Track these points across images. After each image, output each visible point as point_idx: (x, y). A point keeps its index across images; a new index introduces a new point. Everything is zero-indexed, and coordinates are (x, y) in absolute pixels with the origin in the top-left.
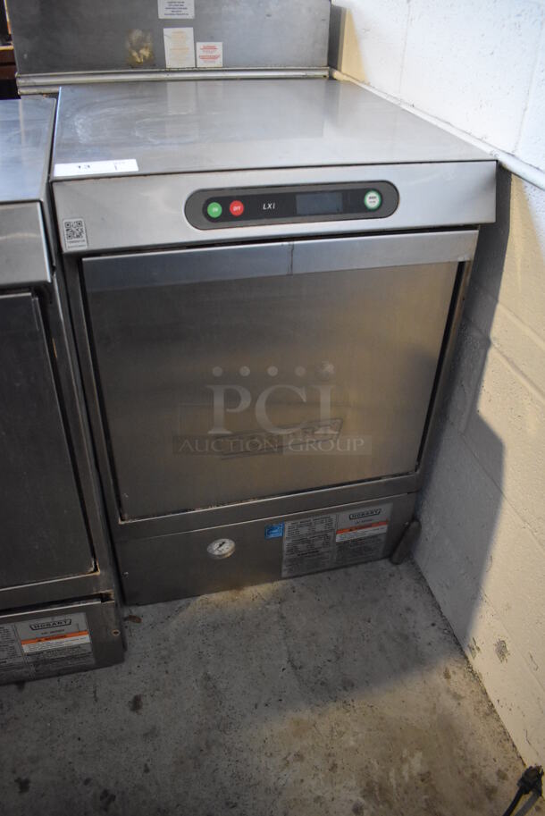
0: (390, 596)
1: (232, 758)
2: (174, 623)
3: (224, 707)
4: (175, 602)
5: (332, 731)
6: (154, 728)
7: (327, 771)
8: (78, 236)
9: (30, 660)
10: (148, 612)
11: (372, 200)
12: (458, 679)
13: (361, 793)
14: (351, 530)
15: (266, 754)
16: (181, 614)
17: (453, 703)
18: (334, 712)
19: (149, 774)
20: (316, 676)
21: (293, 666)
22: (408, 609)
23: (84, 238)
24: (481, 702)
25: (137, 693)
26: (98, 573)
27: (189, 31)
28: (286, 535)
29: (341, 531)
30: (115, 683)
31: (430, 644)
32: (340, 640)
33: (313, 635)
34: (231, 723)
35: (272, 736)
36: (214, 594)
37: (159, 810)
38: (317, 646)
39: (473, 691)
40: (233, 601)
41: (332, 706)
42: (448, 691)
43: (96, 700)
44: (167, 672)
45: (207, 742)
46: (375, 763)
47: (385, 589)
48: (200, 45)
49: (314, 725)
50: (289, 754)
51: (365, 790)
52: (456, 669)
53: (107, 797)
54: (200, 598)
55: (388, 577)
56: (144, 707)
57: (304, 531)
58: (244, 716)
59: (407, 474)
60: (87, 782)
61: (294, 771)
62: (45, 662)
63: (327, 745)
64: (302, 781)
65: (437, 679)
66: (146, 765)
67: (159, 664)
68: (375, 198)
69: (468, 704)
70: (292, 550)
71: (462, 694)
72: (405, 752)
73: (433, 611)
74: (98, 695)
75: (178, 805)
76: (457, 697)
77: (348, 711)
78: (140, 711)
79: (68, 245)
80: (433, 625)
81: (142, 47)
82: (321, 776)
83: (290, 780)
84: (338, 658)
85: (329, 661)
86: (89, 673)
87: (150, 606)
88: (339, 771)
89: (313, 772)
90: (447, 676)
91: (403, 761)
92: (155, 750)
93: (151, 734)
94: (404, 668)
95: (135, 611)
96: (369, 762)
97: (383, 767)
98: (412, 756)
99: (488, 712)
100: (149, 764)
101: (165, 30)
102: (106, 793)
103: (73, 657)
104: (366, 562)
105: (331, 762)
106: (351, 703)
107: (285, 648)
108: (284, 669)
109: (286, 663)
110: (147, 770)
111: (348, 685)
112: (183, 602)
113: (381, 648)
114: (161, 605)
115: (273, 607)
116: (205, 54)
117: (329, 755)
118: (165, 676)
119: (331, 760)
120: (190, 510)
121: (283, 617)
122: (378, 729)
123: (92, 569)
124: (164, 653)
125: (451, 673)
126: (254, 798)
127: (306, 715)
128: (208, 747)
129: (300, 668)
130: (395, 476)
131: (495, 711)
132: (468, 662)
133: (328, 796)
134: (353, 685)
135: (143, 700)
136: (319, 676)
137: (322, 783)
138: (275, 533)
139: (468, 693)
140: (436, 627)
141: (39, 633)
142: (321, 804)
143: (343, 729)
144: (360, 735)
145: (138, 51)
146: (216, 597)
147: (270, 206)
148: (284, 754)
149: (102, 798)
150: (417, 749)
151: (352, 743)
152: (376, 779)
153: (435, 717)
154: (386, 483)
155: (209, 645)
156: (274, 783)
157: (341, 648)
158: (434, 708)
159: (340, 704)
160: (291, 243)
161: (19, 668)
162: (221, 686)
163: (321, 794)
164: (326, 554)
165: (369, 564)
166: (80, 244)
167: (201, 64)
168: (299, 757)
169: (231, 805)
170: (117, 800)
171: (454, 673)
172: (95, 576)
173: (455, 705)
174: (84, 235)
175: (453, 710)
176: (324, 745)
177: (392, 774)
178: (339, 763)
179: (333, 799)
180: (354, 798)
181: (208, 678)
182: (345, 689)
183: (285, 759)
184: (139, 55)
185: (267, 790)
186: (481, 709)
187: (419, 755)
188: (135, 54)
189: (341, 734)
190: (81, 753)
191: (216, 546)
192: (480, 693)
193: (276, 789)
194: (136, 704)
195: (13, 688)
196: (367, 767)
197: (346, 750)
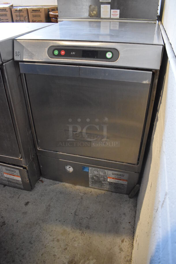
0: (121, 207)
1: (40, 230)
2: (51, 187)
3: (48, 216)
4: (55, 181)
5: (73, 238)
6: (27, 212)
7: (63, 249)
8: (18, 56)
9: (6, 179)
10: (46, 181)
11: (109, 55)
12: (126, 245)
13: (68, 261)
14: (113, 179)
15: (50, 235)
16: (55, 185)
17: (119, 251)
18: (77, 234)
19: (17, 223)
20: (80, 220)
21: (75, 214)
22: (125, 214)
23: (20, 57)
24: (128, 256)
25: (29, 201)
26: (22, 159)
27: (109, 6)
28: (90, 172)
29: (110, 177)
30: (26, 195)
31: (124, 228)
32: (95, 213)
33: (88, 208)
34: (46, 221)
35: (55, 230)
36: (67, 184)
37: (13, 234)
38: (86, 211)
39: (128, 251)
40: (71, 188)
41: (78, 231)
42: (119, 246)
43: (18, 198)
44: (40, 199)
45: (37, 223)
46: (79, 255)
47: (121, 204)
48: (112, 10)
49: (69, 234)
50: (56, 238)
51: (70, 261)
52: (127, 241)
53: (4, 223)
54: (63, 183)
55: (125, 201)
56: (28, 205)
57: (96, 173)
58: (51, 221)
59: (134, 164)
60: (2, 217)
61: (54, 244)
62: (10, 182)
63: (68, 242)
64: (54, 248)
65: (118, 240)
66: (18, 221)
67: (40, 196)
68: (110, 54)
69: (123, 254)
70: (92, 178)
71: (124, 250)
72: (91, 257)
73: (133, 218)
74: (20, 197)
75: (18, 235)
76: (121, 250)
77: (82, 235)
78: (27, 206)
79: (16, 58)
80: (130, 223)
81: (94, 11)
82: (60, 249)
83: (51, 246)
84: (90, 218)
85: (87, 218)
86: (21, 190)
87: (48, 180)
88: (66, 251)
89: (59, 247)
90: (122, 241)
91: (88, 259)
92: (23, 218)
93: (25, 213)
94: (110, 232)
95: (44, 179)
96: (77, 254)
97: (80, 258)
98: (92, 260)
99: (129, 260)
100: (19, 221)
101: (101, 5)
102: (4, 222)
103: (17, 183)
104: (120, 193)
105: (66, 247)
106: (85, 233)
107: (76, 208)
108: (72, 213)
109: (73, 212)
110: (17, 222)
111: (88, 227)
112: (57, 182)
113: (106, 222)
114: (51, 180)
115: (81, 194)
116: (113, 14)
117: (67, 245)
118: (39, 200)
119: (66, 246)
120: (59, 152)
121: (82, 198)
122: (87, 245)
123: (20, 157)
124: (43, 194)
125: (124, 241)
126: (38, 245)
127: (68, 229)
128: (36, 224)
129: (77, 215)
130: (128, 163)
131: (131, 261)
132: (133, 240)
133: (58, 256)
134: (89, 229)
135: (29, 204)
136: (81, 221)
137: (59, 251)
138: (86, 170)
139: (126, 251)
140: (130, 224)
141: (8, 172)
142: (54, 257)
143: (77, 240)
144: (80, 244)
145: (93, 12)
146: (67, 185)
147: (73, 53)
148: (55, 237)
149: (2, 223)
150: (95, 259)
151: (76, 245)
152: (76, 259)
153: (108, 252)
154: (125, 165)
155: (56, 197)
156: (46, 244)
157: (93, 216)
158: (111, 249)
159: (81, 232)
160: (79, 66)
161: (4, 180)
162: (51, 210)
163: (56, 255)
164: (104, 184)
165: (121, 194)
166: (19, 58)
167: (112, 17)
168: (58, 241)
169: (31, 243)
170: (6, 225)
171: (126, 242)
172: (21, 160)
173: (119, 252)
174: (20, 56)
175: (116, 253)
176: (67, 241)
177: (82, 261)
178: (68, 249)
179: (59, 258)
180: (65, 261)
181: (49, 206)
182: (86, 228)
183: (54, 239)
184: (93, 13)
185: (43, 245)
186: (127, 258)
187: (95, 261)
188: (92, 13)
189: (75, 241)
190: (6, 209)
191: (68, 167)
192: (130, 253)
193: (45, 246)
194: (27, 204)
195: (3, 186)
196: (75, 255)
197: (73, 246)
